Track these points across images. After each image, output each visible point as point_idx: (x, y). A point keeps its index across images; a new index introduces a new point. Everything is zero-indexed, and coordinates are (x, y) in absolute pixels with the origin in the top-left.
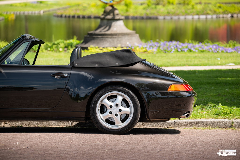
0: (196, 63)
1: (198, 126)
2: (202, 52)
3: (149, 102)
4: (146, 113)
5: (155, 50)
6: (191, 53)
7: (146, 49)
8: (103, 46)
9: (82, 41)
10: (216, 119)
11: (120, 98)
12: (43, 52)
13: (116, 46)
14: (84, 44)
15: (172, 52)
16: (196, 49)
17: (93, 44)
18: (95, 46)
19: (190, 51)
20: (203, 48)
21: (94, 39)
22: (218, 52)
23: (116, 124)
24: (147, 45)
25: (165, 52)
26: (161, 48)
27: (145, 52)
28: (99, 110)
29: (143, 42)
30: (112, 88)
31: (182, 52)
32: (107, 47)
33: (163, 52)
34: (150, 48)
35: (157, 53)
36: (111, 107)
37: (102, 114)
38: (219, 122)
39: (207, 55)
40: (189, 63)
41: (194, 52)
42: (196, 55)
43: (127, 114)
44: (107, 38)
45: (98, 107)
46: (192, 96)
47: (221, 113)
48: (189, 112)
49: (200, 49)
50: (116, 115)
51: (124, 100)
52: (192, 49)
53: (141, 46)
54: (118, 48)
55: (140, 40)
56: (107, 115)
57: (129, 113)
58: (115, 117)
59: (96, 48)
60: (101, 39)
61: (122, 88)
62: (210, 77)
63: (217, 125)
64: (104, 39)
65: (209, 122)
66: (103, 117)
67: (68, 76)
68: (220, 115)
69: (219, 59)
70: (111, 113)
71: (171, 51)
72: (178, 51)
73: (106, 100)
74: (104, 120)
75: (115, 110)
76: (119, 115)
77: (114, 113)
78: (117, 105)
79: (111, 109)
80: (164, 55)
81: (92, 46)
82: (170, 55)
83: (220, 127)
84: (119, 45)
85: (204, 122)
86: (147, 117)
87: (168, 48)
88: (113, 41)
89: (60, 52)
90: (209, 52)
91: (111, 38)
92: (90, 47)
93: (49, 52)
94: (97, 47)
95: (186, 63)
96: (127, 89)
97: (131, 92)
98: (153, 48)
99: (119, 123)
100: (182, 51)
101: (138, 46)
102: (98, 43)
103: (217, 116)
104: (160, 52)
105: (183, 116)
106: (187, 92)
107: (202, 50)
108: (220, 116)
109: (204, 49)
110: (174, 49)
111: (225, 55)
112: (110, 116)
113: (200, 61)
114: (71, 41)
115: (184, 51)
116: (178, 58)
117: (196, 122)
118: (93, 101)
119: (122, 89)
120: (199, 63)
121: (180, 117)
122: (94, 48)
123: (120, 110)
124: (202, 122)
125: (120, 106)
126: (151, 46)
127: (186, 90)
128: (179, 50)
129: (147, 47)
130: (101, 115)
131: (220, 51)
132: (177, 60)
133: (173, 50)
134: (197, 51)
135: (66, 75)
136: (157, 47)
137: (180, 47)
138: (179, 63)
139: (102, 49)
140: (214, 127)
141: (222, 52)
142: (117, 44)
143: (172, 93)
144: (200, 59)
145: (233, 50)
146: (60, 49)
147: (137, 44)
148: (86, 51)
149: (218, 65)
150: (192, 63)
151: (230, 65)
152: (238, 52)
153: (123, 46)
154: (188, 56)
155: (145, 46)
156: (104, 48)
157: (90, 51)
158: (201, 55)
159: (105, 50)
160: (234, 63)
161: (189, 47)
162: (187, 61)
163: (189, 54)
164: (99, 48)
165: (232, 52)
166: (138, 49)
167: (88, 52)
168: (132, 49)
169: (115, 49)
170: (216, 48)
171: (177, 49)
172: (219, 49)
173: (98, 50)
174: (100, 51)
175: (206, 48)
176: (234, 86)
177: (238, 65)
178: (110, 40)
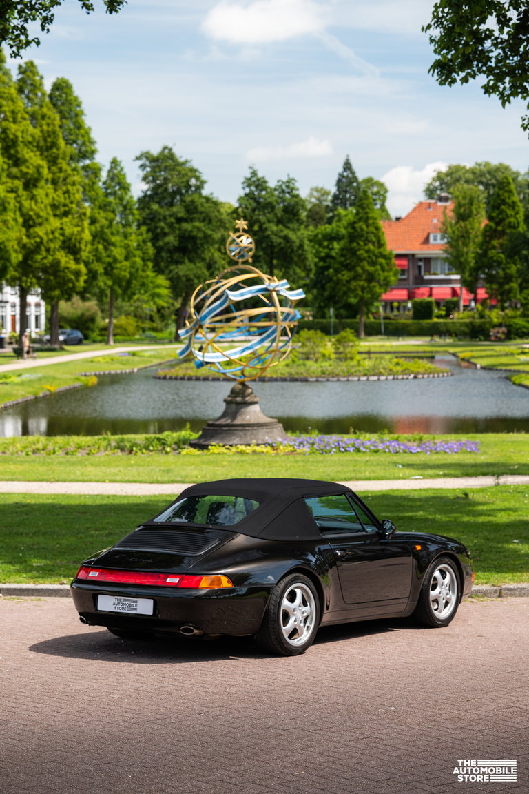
0: (368, 474)
2: (376, 452)
5: (306, 449)
6: (360, 454)
7: (294, 448)
8: (231, 443)
9: (200, 433)
12: (143, 453)
13: (249, 443)
14: (202, 439)
15: (332, 453)
16: (366, 448)
17: (215, 440)
18: (218, 444)
19: (358, 450)
20: (376, 446)
22: (397, 452)
24: (294, 440)
25: (322, 453)
26: (315, 446)
27: (291, 452)
29: (289, 434)
31: (345, 453)
32: (236, 445)
33: (320, 453)
34: (299, 445)
35: (310, 454)
39: (382, 458)
40: (359, 475)
41: (364, 452)
42: (367, 458)
44: (236, 430)
49: (372, 448)
52: (362, 448)
53: (285, 442)
54: (252, 445)
55: (284, 432)
59: (220, 446)
62: (388, 506)
64: (231, 432)
69: (401, 466)
71: (330, 452)
72: (340, 451)
80: (320, 458)
81: (213, 443)
82: (328, 457)
84: (254, 442)
87: (325, 446)
88: (245, 434)
89: (167, 453)
90: (385, 452)
91: (242, 430)
92: (212, 445)
93: (151, 453)
94: (221, 444)
95: (353, 475)
98: (304, 446)
100: (346, 451)
101: (281, 443)
102: (222, 439)
104: (314, 453)
107: (375, 449)
109: (378, 448)
110: (335, 448)
111: (409, 458)
113: (374, 472)
114: (183, 433)
115: (349, 451)
120: (372, 475)
122: (218, 447)
126: (301, 443)
128: (342, 450)
129: (295, 445)
131: (401, 451)
132: (340, 468)
133: (334, 450)
134: (368, 450)
136: (310, 444)
137: (344, 445)
139: (228, 449)
141: (405, 452)
142: (251, 439)
144: (373, 468)
145: (419, 450)
146: (168, 449)
147: (280, 440)
148: (205, 451)
149: (399, 478)
150: (362, 475)
151: (416, 479)
152: (426, 453)
153: (260, 442)
154: (356, 461)
155: (292, 443)
156: (231, 446)
157: (211, 451)
158: (374, 458)
159: (234, 449)
160: (421, 475)
161: (357, 445)
162: (354, 471)
163: (358, 457)
164: (224, 446)
165: (418, 452)
166: (281, 447)
167: (209, 453)
168: (273, 447)
169: (248, 447)
170: (395, 446)
171: (340, 448)
172: (399, 448)
173: (223, 450)
174: (226, 451)
175: (380, 447)
176: (423, 525)
177: (427, 478)
178: (241, 433)
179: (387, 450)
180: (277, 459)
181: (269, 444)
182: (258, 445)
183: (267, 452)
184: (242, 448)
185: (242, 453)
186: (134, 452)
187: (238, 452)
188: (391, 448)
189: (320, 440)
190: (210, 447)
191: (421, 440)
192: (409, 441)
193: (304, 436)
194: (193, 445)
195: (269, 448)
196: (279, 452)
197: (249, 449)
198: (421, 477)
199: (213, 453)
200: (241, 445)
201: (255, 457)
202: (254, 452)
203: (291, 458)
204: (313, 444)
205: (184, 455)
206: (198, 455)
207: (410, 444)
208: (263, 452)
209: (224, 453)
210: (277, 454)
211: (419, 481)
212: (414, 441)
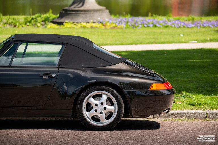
0: (162, 40)
1: (175, 117)
2: (166, 27)
3: (131, 99)
4: (129, 111)
5: (123, 25)
6: (157, 28)
7: (116, 25)
8: (77, 21)
9: (58, 15)
10: (191, 110)
11: (105, 97)
12: (23, 27)
13: (88, 21)
14: (59, 19)
15: (139, 28)
16: (160, 25)
17: (68, 19)
18: (70, 22)
19: (155, 26)
20: (166, 24)
21: (68, 14)
22: (180, 27)
23: (101, 122)
24: (116, 20)
25: (133, 28)
26: (129, 24)
27: (114, 27)
28: (85, 108)
29: (112, 16)
30: (97, 88)
31: (148, 28)
32: (80, 23)
33: (132, 28)
34: (119, 23)
35: (126, 28)
36: (96, 105)
37: (88, 111)
38: (194, 113)
39: (170, 30)
40: (157, 41)
41: (159, 27)
42: (161, 31)
43: (111, 112)
44: (80, 14)
45: (84, 105)
46: (172, 94)
47: (195, 104)
48: (169, 109)
49: (164, 24)
50: (101, 113)
51: (109, 99)
52: (157, 25)
53: (111, 21)
54: (90, 23)
55: (109, 15)
56: (93, 113)
57: (113, 111)
58: (100, 115)
59: (70, 23)
60: (75, 14)
61: (107, 87)
62: (178, 59)
63: (192, 116)
64: (77, 14)
65: (185, 113)
66: (89, 114)
67: (55, 76)
68: (194, 105)
69: (182, 35)
70: (96, 111)
71: (138, 27)
72: (144, 27)
73: (92, 99)
74: (90, 117)
75: (100, 108)
76: (104, 113)
77: (99, 111)
78: (102, 104)
79: (96, 107)
80: (133, 31)
81: (66, 21)
82: (137, 30)
83: (195, 118)
84: (91, 21)
85: (181, 113)
86: (130, 114)
87: (135, 23)
88: (86, 16)
89: (38, 27)
90: (172, 27)
91: (84, 14)
92: (65, 22)
93: (28, 27)
94: (71, 22)
95: (153, 40)
96: (111, 89)
97: (115, 91)
98: (122, 23)
99: (104, 121)
100: (148, 26)
101: (108, 22)
102: (72, 19)
103: (191, 106)
104: (128, 27)
105: (163, 113)
106: (167, 90)
107: (166, 25)
108: (195, 107)
109: (168, 25)
110: (141, 24)
111: (187, 30)
112: (95, 113)
113: (166, 38)
114: (48, 15)
115: (150, 26)
116: (146, 35)
117: (173, 113)
118: (80, 99)
119: (107, 89)
120: (165, 40)
121: (161, 114)
122: (69, 23)
123: (105, 108)
124: (179, 113)
125: (104, 105)
126: (120, 22)
127: (166, 88)
128: (145, 26)
129: (116, 23)
130: (87, 113)
131: (182, 27)
132: (145, 37)
133: (140, 26)
134: (161, 26)
135: (54, 76)
136: (125, 22)
137: (146, 23)
138: (147, 41)
139: (76, 25)
140: (190, 118)
141: (184, 27)
142: (90, 19)
143: (153, 92)
144: (165, 36)
145: (193, 26)
146: (39, 25)
147: (107, 20)
148: (62, 26)
149: (182, 42)
150: (159, 41)
151: (193, 43)
152: (197, 27)
153: (95, 21)
154: (154, 32)
155: (115, 22)
156: (78, 23)
157: (65, 26)
158: (166, 30)
159: (79, 25)
160: (196, 40)
161: (154, 23)
162: (154, 38)
163: (155, 30)
164: (73, 23)
165: (192, 27)
166: (108, 24)
167: (64, 27)
168: (103, 24)
169: (88, 24)
170: (178, 24)
171: (144, 24)
172: (181, 25)
173: (73, 25)
174: (74, 26)
175: (169, 24)
176: (202, 70)
177: (200, 42)
178: (83, 16)
179: (173, 26)
180: (106, 31)
181: (100, 22)
182: (94, 23)
183: (100, 27)
184: (84, 24)
185: (84, 27)
186: (17, 26)
187: (81, 27)
188: (175, 25)
189: (132, 20)
190: (64, 24)
191: (193, 20)
192: (186, 20)
193: (122, 18)
194: (55, 23)
195: (101, 25)
196: (107, 27)
197: (88, 25)
198: (196, 42)
199: (67, 27)
200: (84, 22)
201: (93, 30)
202: (92, 27)
203: (114, 30)
204: (128, 22)
205: (49, 28)
206: (58, 29)
207: (187, 22)
208: (97, 27)
209: (73, 28)
210: (106, 28)
211: (195, 44)
212: (189, 20)
